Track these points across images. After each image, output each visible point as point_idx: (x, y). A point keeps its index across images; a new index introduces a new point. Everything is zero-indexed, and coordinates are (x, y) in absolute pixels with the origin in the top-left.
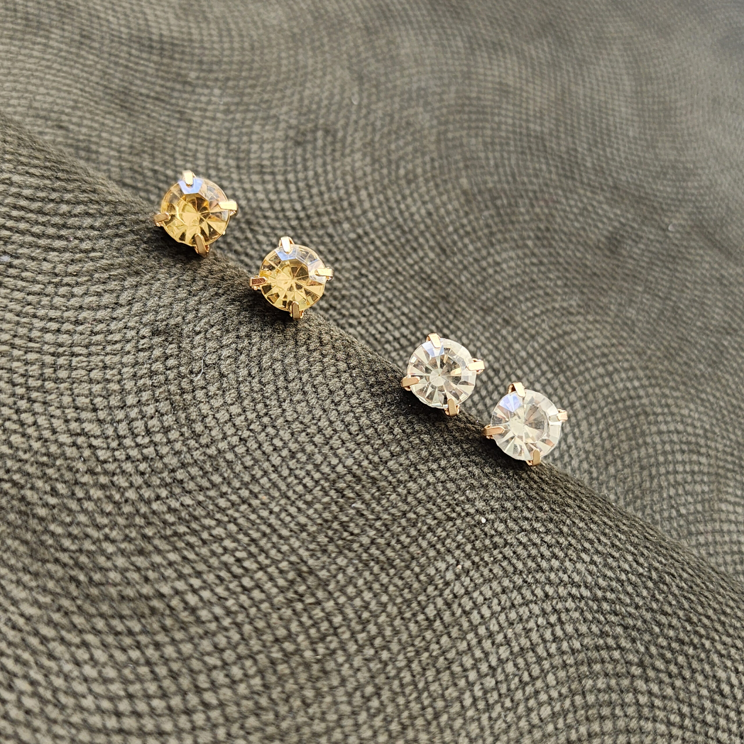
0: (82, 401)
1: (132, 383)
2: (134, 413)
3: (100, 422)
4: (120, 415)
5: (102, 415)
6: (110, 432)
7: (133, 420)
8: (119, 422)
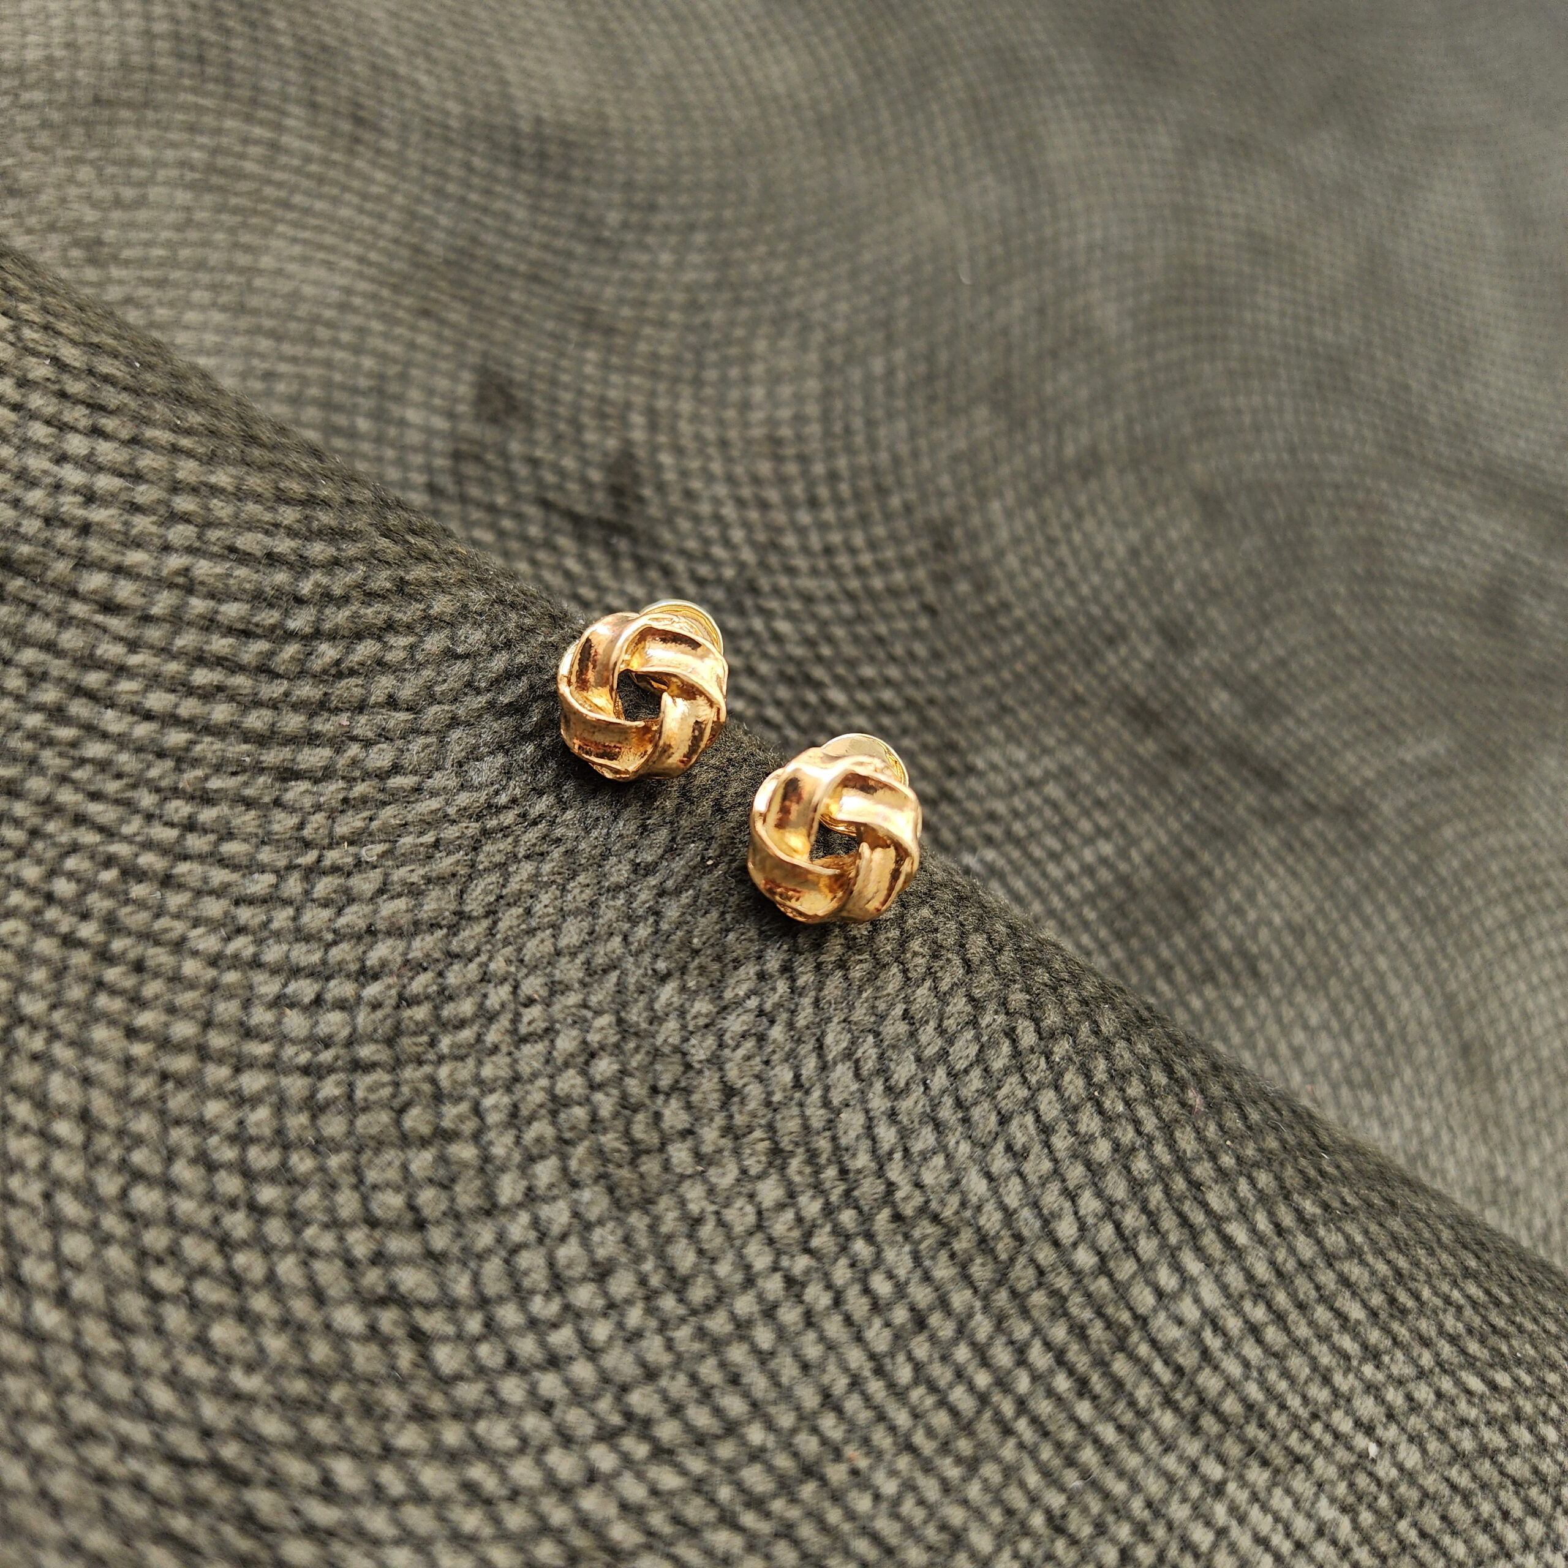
0: (390, 1203)
1: (508, 1138)
2: (518, 1229)
3: (434, 1258)
4: (485, 1236)
5: (439, 1238)
6: (462, 1288)
7: (516, 1250)
8: (481, 1257)
